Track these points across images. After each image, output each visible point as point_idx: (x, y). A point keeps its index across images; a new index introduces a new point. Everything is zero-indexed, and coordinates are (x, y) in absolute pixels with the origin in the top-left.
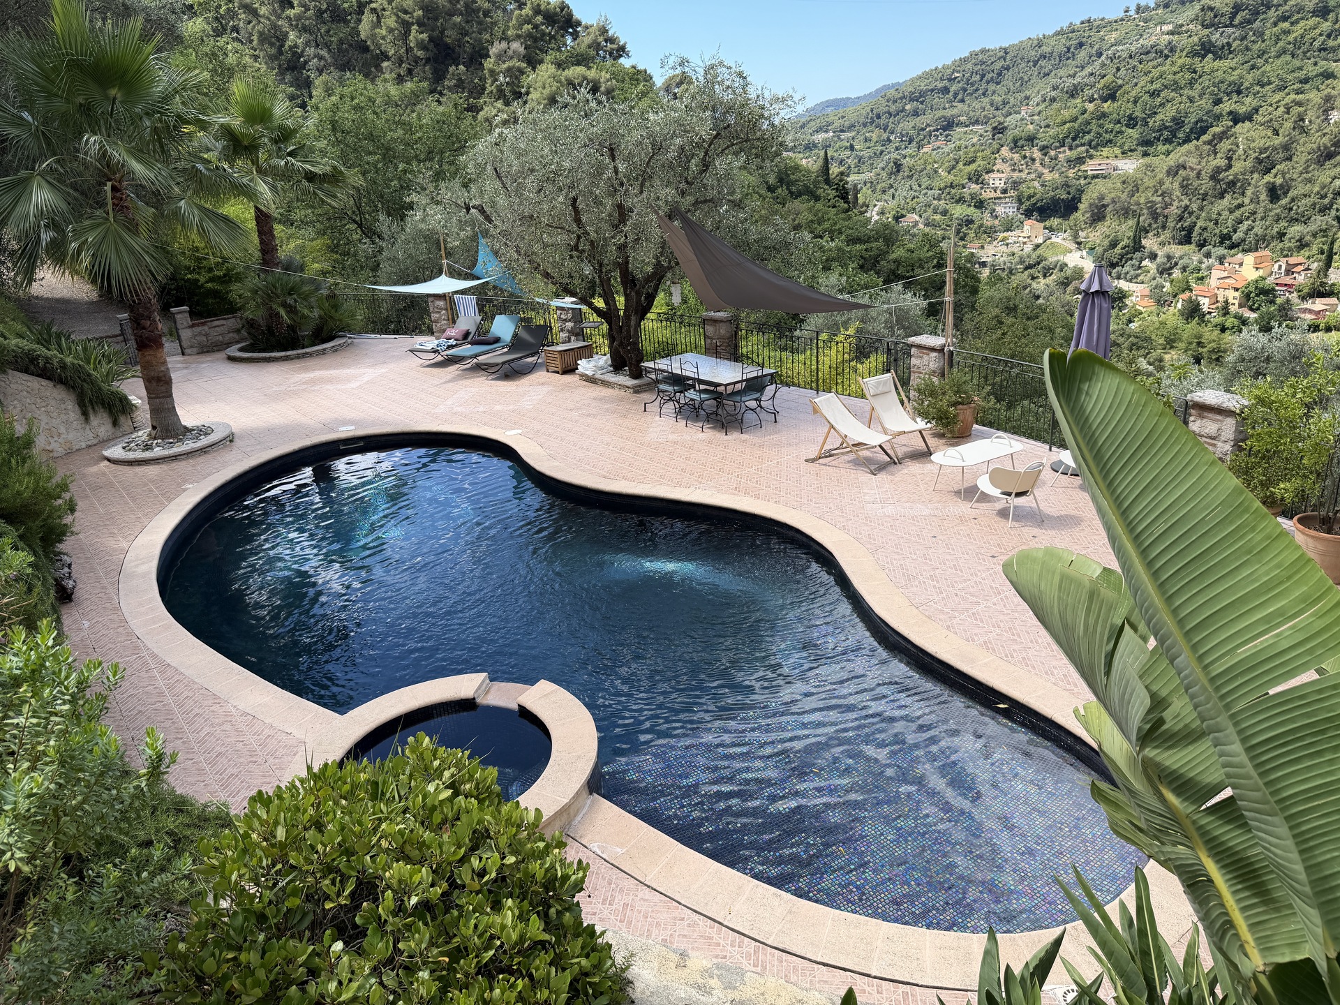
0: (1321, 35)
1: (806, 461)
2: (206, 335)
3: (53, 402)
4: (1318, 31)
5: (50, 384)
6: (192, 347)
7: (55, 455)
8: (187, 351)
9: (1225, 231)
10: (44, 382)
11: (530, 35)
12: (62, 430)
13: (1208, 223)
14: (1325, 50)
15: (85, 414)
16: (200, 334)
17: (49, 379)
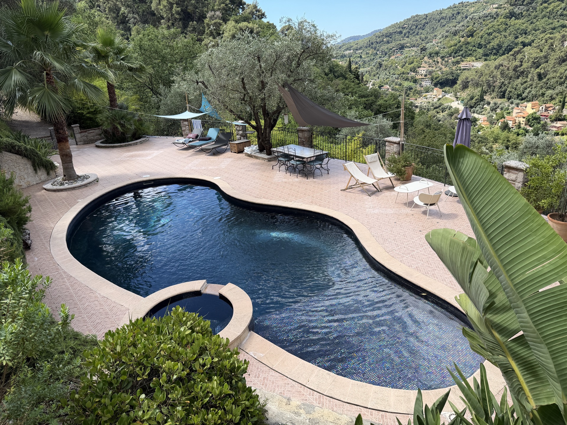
0: (561, 9)
1: (341, 190)
2: (87, 136)
3: (22, 165)
4: (560, 7)
5: (21, 157)
6: (81, 141)
7: (23, 187)
8: (79, 143)
9: (519, 93)
10: (18, 156)
11: (224, 9)
12: (26, 177)
13: (512, 89)
14: (562, 15)
15: (35, 170)
16: (84, 136)
17: (20, 155)
